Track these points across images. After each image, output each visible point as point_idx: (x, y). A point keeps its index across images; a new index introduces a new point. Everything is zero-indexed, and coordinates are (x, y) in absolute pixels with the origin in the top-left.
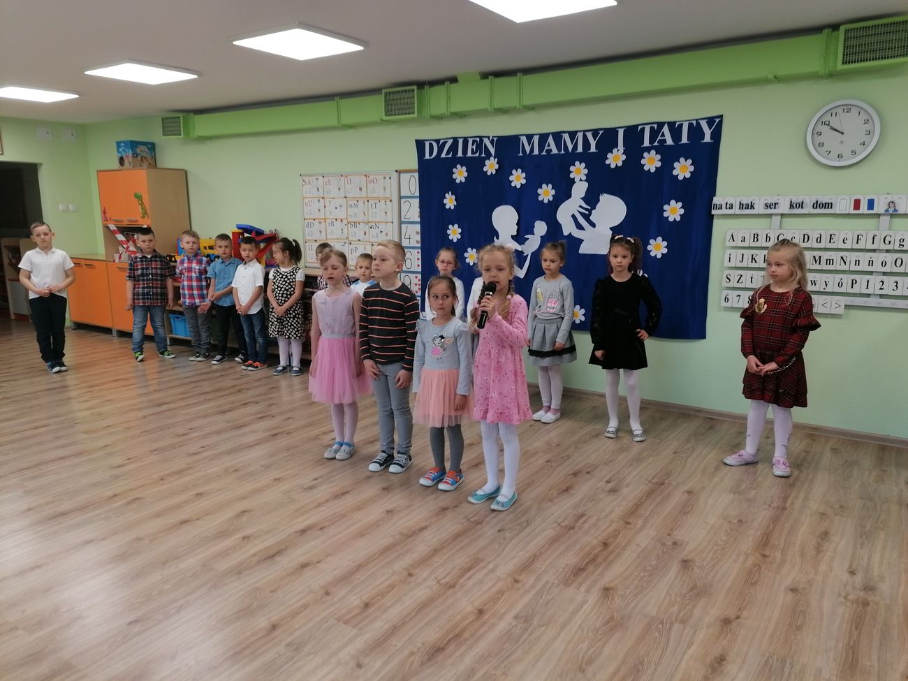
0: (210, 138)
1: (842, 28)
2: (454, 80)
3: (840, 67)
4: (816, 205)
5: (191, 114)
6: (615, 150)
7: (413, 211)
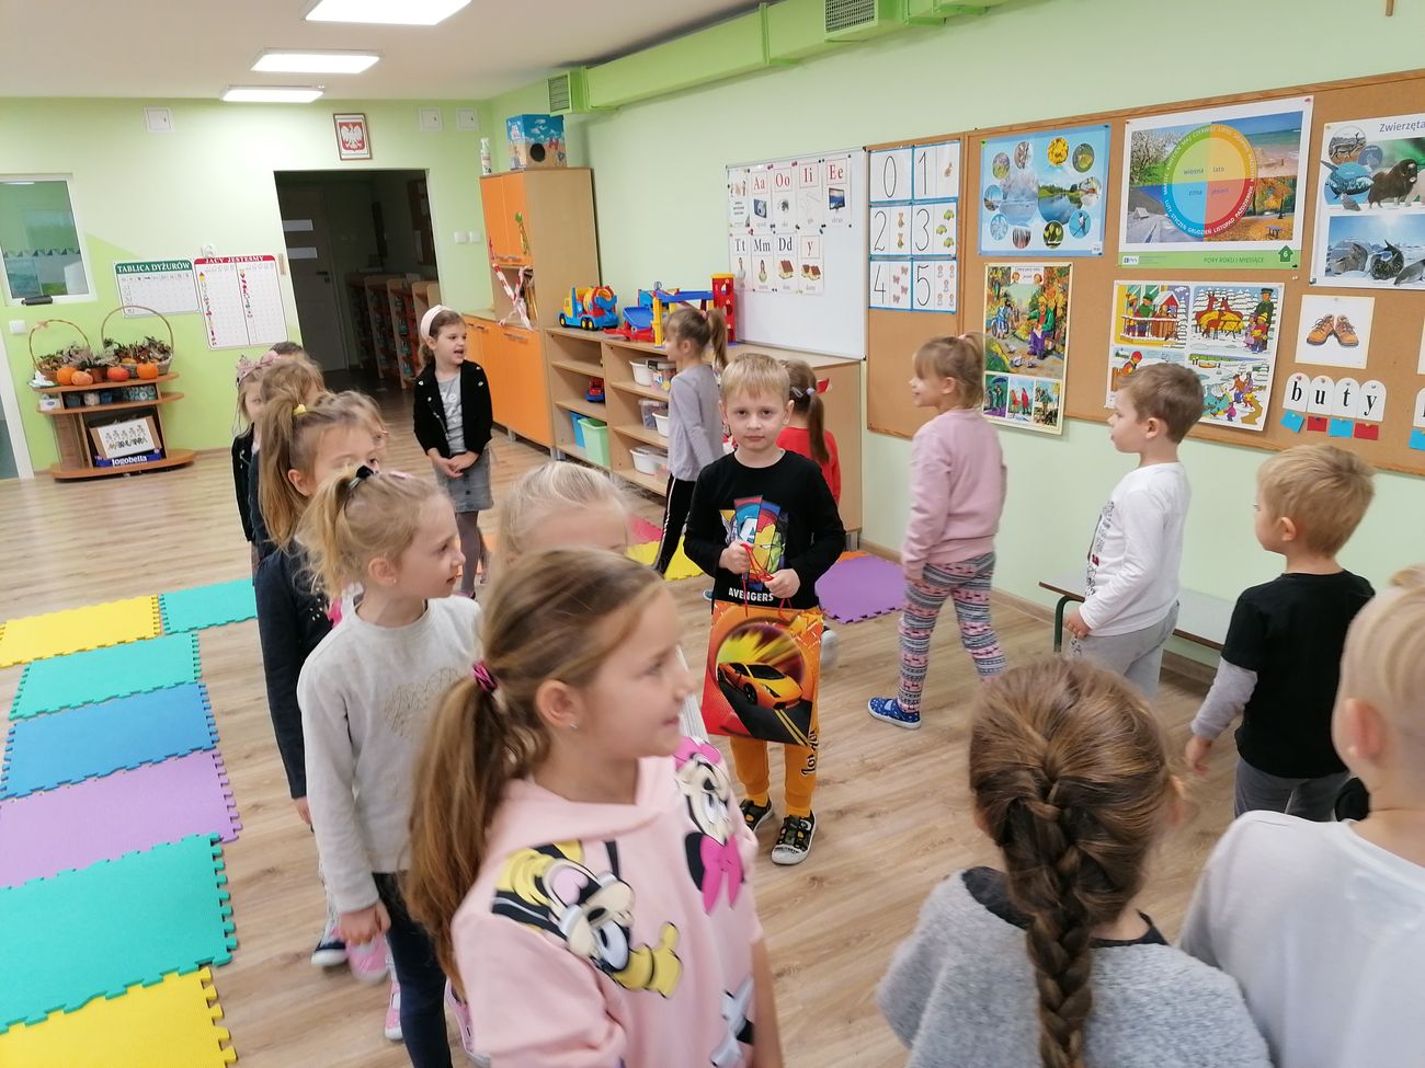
5: (583, 68)
7: (889, 231)
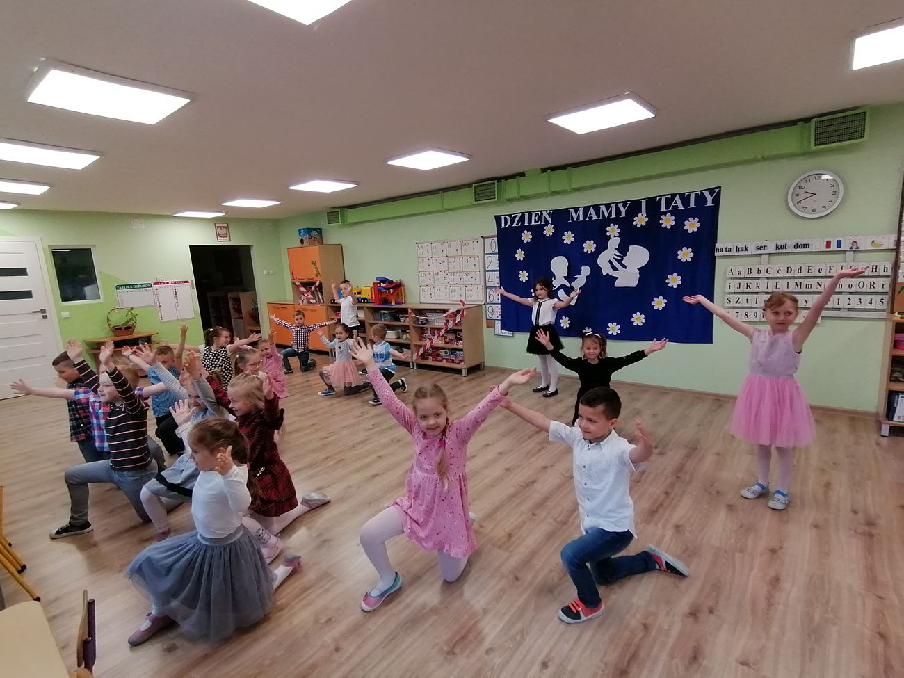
0: (357, 223)
1: (813, 121)
2: (522, 175)
3: (813, 148)
4: (796, 246)
5: (346, 209)
6: (640, 215)
7: (494, 263)
